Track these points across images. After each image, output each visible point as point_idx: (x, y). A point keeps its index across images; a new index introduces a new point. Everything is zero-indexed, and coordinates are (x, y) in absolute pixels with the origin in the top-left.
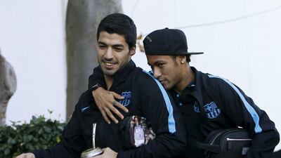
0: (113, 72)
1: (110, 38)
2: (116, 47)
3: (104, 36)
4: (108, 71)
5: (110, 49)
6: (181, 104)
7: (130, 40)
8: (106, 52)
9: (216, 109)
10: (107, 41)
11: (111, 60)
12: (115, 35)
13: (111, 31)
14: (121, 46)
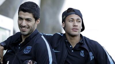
0: (26, 33)
1: (24, 15)
2: (28, 20)
3: (21, 14)
4: (24, 32)
5: (24, 21)
6: (73, 51)
7: (36, 16)
8: (22, 22)
9: (92, 56)
10: (23, 16)
11: (25, 26)
12: (27, 13)
13: (25, 11)
14: (31, 19)
